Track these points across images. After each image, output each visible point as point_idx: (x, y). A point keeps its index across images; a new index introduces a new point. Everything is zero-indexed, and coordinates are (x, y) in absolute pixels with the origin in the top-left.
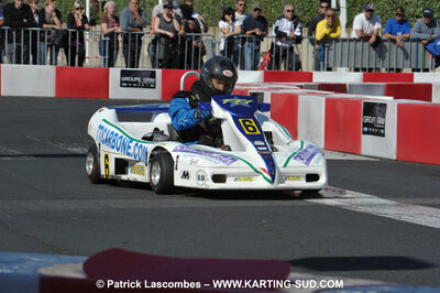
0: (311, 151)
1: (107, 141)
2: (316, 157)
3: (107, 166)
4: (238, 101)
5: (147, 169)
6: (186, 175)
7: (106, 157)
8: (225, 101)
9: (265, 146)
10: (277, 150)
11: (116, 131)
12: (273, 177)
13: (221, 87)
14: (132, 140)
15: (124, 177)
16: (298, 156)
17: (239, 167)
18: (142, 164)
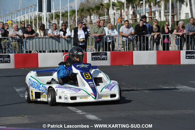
0: (113, 85)
1: (32, 85)
2: (115, 87)
3: (32, 95)
4: (83, 66)
5: (46, 96)
6: (60, 97)
7: (32, 92)
9: (93, 84)
10: (99, 85)
11: (35, 81)
12: (96, 97)
13: (78, 60)
14: (41, 84)
15: (39, 100)
16: (107, 87)
17: (82, 93)
18: (45, 94)
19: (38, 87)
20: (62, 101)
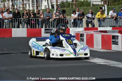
0: (86, 48)
1: (34, 47)
2: (87, 49)
3: (34, 53)
4: (67, 35)
5: (44, 53)
6: (53, 55)
7: (34, 51)
8: (63, 35)
9: (74, 46)
10: (77, 48)
11: (36, 44)
12: (75, 54)
13: (62, 32)
14: (40, 46)
15: (38, 56)
16: (82, 49)
17: (67, 52)
18: (42, 52)
19: (38, 48)
20: (54, 56)
